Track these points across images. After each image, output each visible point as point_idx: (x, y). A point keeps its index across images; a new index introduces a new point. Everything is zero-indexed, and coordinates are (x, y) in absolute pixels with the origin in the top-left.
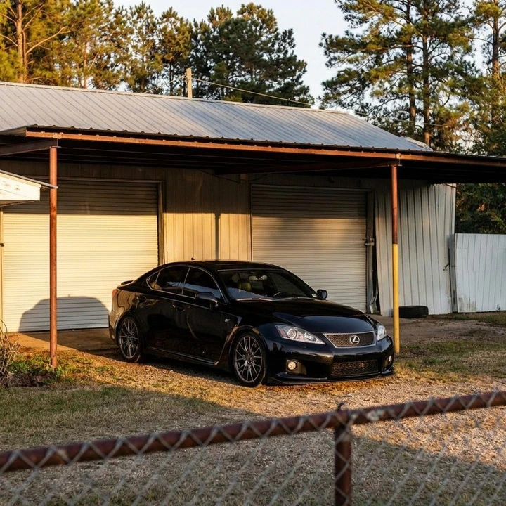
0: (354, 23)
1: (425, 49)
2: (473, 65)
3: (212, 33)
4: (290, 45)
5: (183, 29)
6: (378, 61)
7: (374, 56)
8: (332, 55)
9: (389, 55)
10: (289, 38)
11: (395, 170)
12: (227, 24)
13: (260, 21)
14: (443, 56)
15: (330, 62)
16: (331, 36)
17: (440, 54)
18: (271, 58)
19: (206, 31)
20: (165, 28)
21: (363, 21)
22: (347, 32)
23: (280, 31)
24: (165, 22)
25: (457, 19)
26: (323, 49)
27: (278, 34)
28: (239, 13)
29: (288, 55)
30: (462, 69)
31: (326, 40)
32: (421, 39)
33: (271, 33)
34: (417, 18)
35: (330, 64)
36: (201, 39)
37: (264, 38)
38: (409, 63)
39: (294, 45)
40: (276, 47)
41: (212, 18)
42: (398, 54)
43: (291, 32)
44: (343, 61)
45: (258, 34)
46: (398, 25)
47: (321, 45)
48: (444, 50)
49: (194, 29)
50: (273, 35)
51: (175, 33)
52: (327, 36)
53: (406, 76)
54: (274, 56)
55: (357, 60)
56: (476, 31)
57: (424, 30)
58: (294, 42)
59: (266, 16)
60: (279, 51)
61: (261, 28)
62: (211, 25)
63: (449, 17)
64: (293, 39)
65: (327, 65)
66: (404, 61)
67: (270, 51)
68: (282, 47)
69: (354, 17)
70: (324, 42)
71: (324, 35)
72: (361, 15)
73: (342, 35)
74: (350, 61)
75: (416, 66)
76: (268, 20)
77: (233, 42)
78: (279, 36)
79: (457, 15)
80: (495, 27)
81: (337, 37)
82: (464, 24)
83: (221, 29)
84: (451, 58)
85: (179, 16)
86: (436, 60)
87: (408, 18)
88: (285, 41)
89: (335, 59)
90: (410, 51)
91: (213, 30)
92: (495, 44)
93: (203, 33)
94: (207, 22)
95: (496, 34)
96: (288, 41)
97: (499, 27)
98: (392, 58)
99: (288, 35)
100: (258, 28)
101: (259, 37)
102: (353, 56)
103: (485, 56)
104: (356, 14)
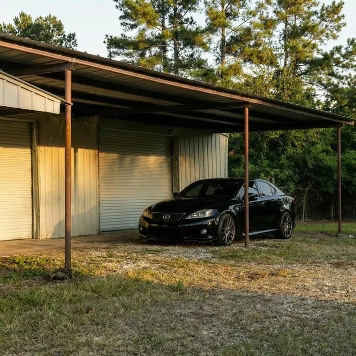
0: (127, 28)
1: (175, 49)
2: (206, 61)
4: (73, 44)
7: (141, 52)
8: (112, 50)
9: (150, 52)
10: (73, 39)
12: (29, 27)
13: (51, 26)
14: (186, 54)
15: (110, 55)
16: (111, 37)
19: (12, 30)
21: (132, 27)
22: (122, 35)
23: (67, 34)
25: (197, 29)
26: (106, 45)
28: (36, 21)
30: (200, 63)
31: (108, 39)
33: (59, 35)
34: (170, 27)
37: (54, 38)
38: (165, 58)
39: (77, 44)
40: (64, 45)
41: (17, 22)
42: (157, 51)
43: (74, 35)
44: (119, 55)
45: (50, 35)
46: (157, 31)
47: (105, 42)
49: (3, 29)
50: (60, 36)
52: (109, 37)
55: (130, 54)
56: (211, 36)
57: (176, 36)
58: (77, 42)
59: (56, 22)
61: (53, 31)
62: (16, 27)
63: (191, 27)
64: (76, 40)
66: (161, 57)
68: (68, 46)
69: (127, 24)
70: (106, 40)
71: (107, 36)
72: (132, 23)
73: (119, 36)
74: (127, 55)
75: (170, 60)
76: (59, 27)
78: (66, 37)
79: (197, 26)
80: (223, 35)
81: (116, 38)
82: (203, 32)
83: (24, 31)
84: (192, 56)
86: (182, 57)
87: (163, 26)
88: (69, 41)
89: (114, 52)
90: (165, 50)
91: (17, 31)
92: (222, 47)
94: (14, 25)
95: (223, 40)
96: (72, 41)
97: (226, 35)
98: (153, 53)
99: (72, 37)
100: (51, 31)
101: (51, 37)
102: (126, 51)
103: (215, 55)
104: (128, 22)
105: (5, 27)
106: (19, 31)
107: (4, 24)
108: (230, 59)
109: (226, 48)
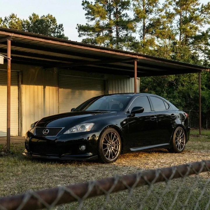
0: (90, 20)
1: (117, 31)
2: (135, 38)
3: (30, 24)
4: (61, 30)
5: (19, 22)
6: (98, 35)
7: (97, 33)
8: (80, 32)
9: (103, 33)
12: (37, 21)
13: (50, 20)
14: (124, 34)
15: (80, 35)
16: (80, 25)
17: (123, 33)
18: (55, 35)
19: (28, 23)
20: (11, 22)
21: (92, 19)
22: (87, 24)
23: (58, 25)
24: (11, 20)
25: (129, 20)
26: (77, 30)
27: (57, 26)
28: (41, 17)
30: (131, 39)
31: (79, 27)
32: (115, 27)
33: (54, 25)
34: (114, 19)
35: (80, 36)
36: (26, 27)
37: (51, 27)
38: (111, 36)
40: (56, 31)
41: (31, 19)
42: (106, 33)
43: (62, 25)
44: (84, 35)
45: (49, 25)
46: (106, 21)
47: (76, 28)
48: (124, 32)
49: (23, 23)
50: (55, 26)
51: (15, 23)
52: (79, 25)
53: (109, 41)
54: (56, 34)
55: (91, 34)
56: (137, 24)
57: (117, 24)
58: (63, 29)
59: (52, 18)
60: (57, 32)
61: (50, 23)
62: (30, 21)
63: (126, 19)
64: (63, 28)
65: (79, 36)
66: (108, 36)
67: (54, 32)
68: (59, 31)
69: (89, 18)
70: (77, 27)
71: (78, 25)
72: (92, 17)
73: (85, 25)
74: (88, 35)
75: (114, 37)
76: (54, 21)
77: (39, 28)
78: (58, 26)
79: (129, 18)
80: (144, 23)
81: (83, 25)
82: (132, 21)
83: (34, 23)
84: (127, 35)
85: (17, 17)
86: (121, 35)
87: (110, 19)
88: (60, 28)
89: (82, 34)
90: (111, 32)
91: (31, 23)
92: (144, 29)
93: (27, 25)
94: (29, 20)
95: (144, 26)
96: (61, 28)
97: (145, 23)
98: (104, 34)
99: (61, 26)
100: (49, 23)
101: (49, 26)
102: (89, 33)
103: (139, 34)
104: (90, 16)
105: (24, 22)
106: (32, 23)
107: (23, 20)
108: (148, 36)
109: (146, 30)
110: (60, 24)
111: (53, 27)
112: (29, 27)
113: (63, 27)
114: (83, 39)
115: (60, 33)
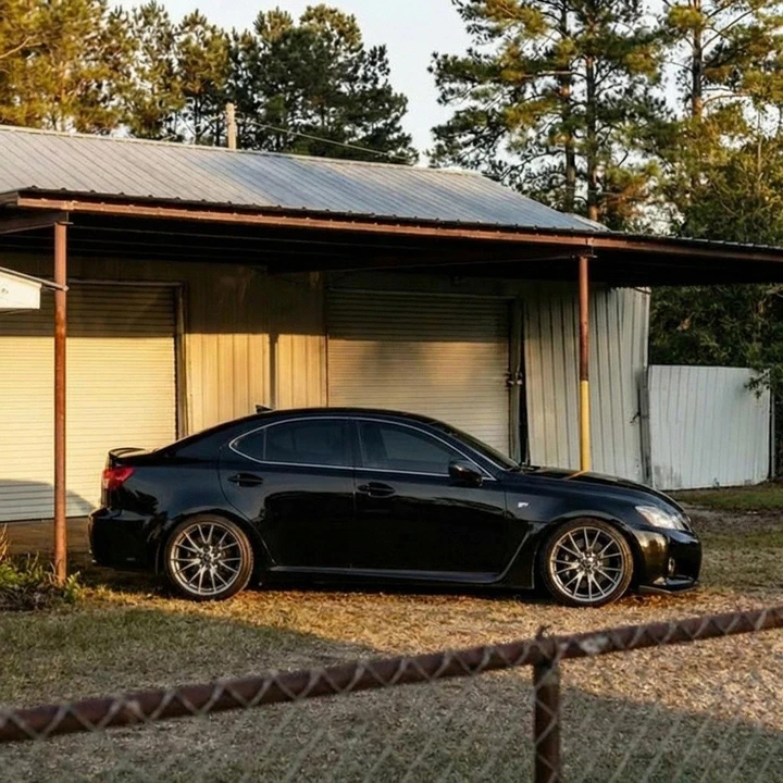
0: (483, 37)
1: (590, 79)
2: (663, 103)
3: (260, 49)
4: (381, 71)
5: (217, 43)
6: (517, 95)
7: (512, 88)
8: (447, 86)
9: (534, 87)
10: (381, 59)
11: (584, 263)
12: (285, 37)
13: (335, 32)
14: (618, 88)
15: (443, 97)
16: (445, 57)
17: (613, 85)
18: (353, 90)
19: (251, 45)
20: (188, 41)
21: (495, 33)
22: (470, 51)
23: (367, 49)
24: (187, 32)
25: (637, 32)
26: (433, 77)
27: (363, 53)
28: (303, 20)
29: (379, 86)
30: (648, 107)
31: (439, 64)
32: (583, 61)
33: (352, 52)
34: (580, 28)
35: (443, 100)
36: (244, 60)
37: (341, 59)
38: (567, 99)
39: (389, 70)
40: (360, 73)
41: (261, 28)
42: (549, 86)
43: (383, 50)
44: (462, 95)
45: (332, 52)
46: (549, 40)
47: (430, 70)
48: (618, 80)
49: (233, 44)
50: (355, 54)
51: (202, 48)
52: (439, 57)
53: (560, 120)
54: (358, 87)
55: (485, 94)
56: (666, 51)
57: (588, 49)
58: (387, 66)
59: (344, 25)
60: (365, 79)
61: (337, 43)
62: (259, 38)
63: (626, 29)
64: (387, 62)
65: (440, 102)
67: (352, 79)
68: (369, 74)
69: (481, 28)
70: (434, 66)
71: (435, 55)
72: (492, 25)
73: (462, 55)
74: (476, 96)
75: (577, 103)
76: (349, 31)
77: (294, 66)
78: (366, 56)
79: (639, 26)
80: (696, 45)
81: (455, 58)
82: (648, 39)
83: (275, 45)
84: (629, 92)
85: (210, 23)
86: (607, 95)
87: (562, 29)
88: (373, 64)
89: (452, 91)
90: (566, 81)
91: (262, 45)
92: (696, 71)
93: (247, 51)
94: (254, 34)
95: (698, 55)
96: (379, 63)
97: (702, 46)
98: (539, 91)
99: (379, 54)
100: (333, 44)
101: (331, 58)
102: (479, 88)
103: (681, 90)
104: (483, 23)
105: (236, 38)
106: (265, 45)
107: (233, 32)
108: (717, 94)
109: (703, 71)
110: (375, 48)
111: (350, 56)
112: (255, 58)
113: (385, 57)
114: (458, 113)
115: (376, 81)
